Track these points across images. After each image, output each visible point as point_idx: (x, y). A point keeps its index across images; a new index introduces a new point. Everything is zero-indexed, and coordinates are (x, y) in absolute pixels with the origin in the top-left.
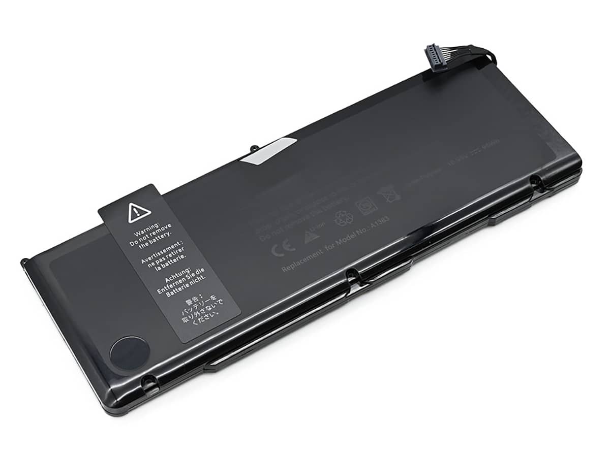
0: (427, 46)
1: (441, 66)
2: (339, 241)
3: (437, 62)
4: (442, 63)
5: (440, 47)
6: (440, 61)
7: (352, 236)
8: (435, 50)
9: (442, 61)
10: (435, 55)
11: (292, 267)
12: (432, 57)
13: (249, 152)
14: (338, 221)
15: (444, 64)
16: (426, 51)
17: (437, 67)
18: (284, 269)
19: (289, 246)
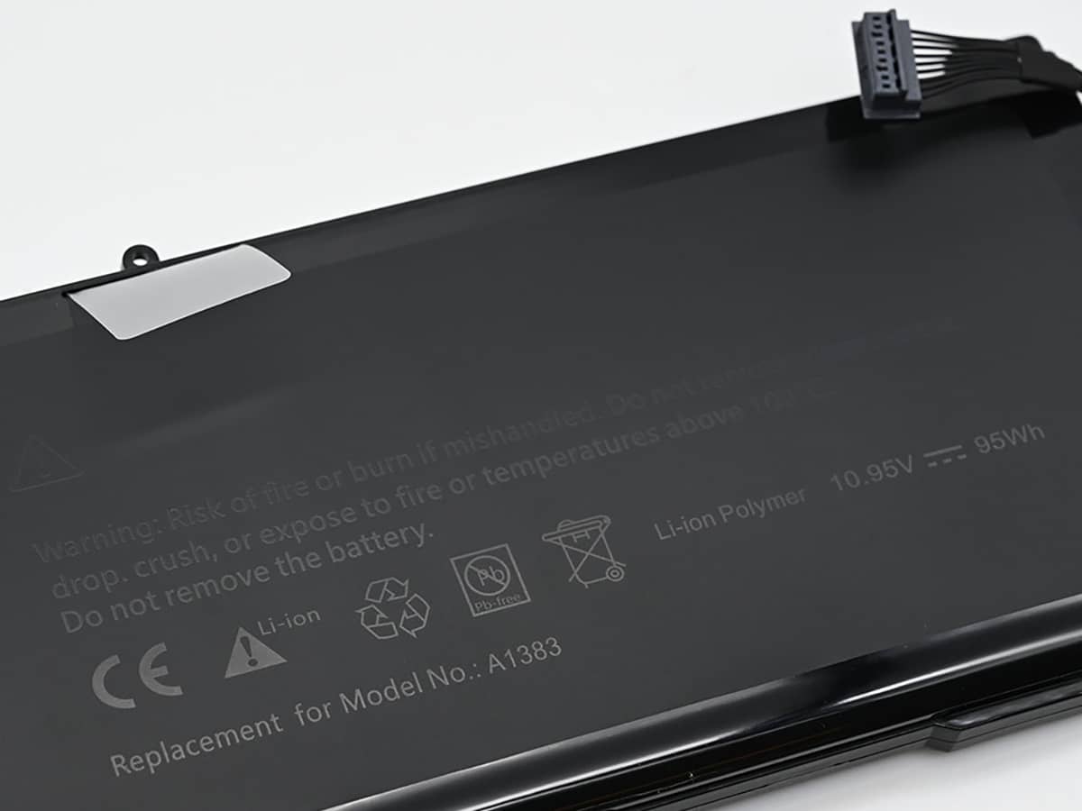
0: (866, 15)
1: (898, 101)
2: (351, 697)
3: (887, 86)
4: (904, 94)
5: (913, 26)
6: (898, 83)
7: (407, 689)
8: (891, 36)
9: (904, 87)
10: (888, 56)
11: (151, 761)
12: (875, 59)
13: (117, 267)
14: (370, 618)
15: (909, 97)
16: (859, 31)
17: (882, 101)
18: (118, 764)
19: (163, 671)
